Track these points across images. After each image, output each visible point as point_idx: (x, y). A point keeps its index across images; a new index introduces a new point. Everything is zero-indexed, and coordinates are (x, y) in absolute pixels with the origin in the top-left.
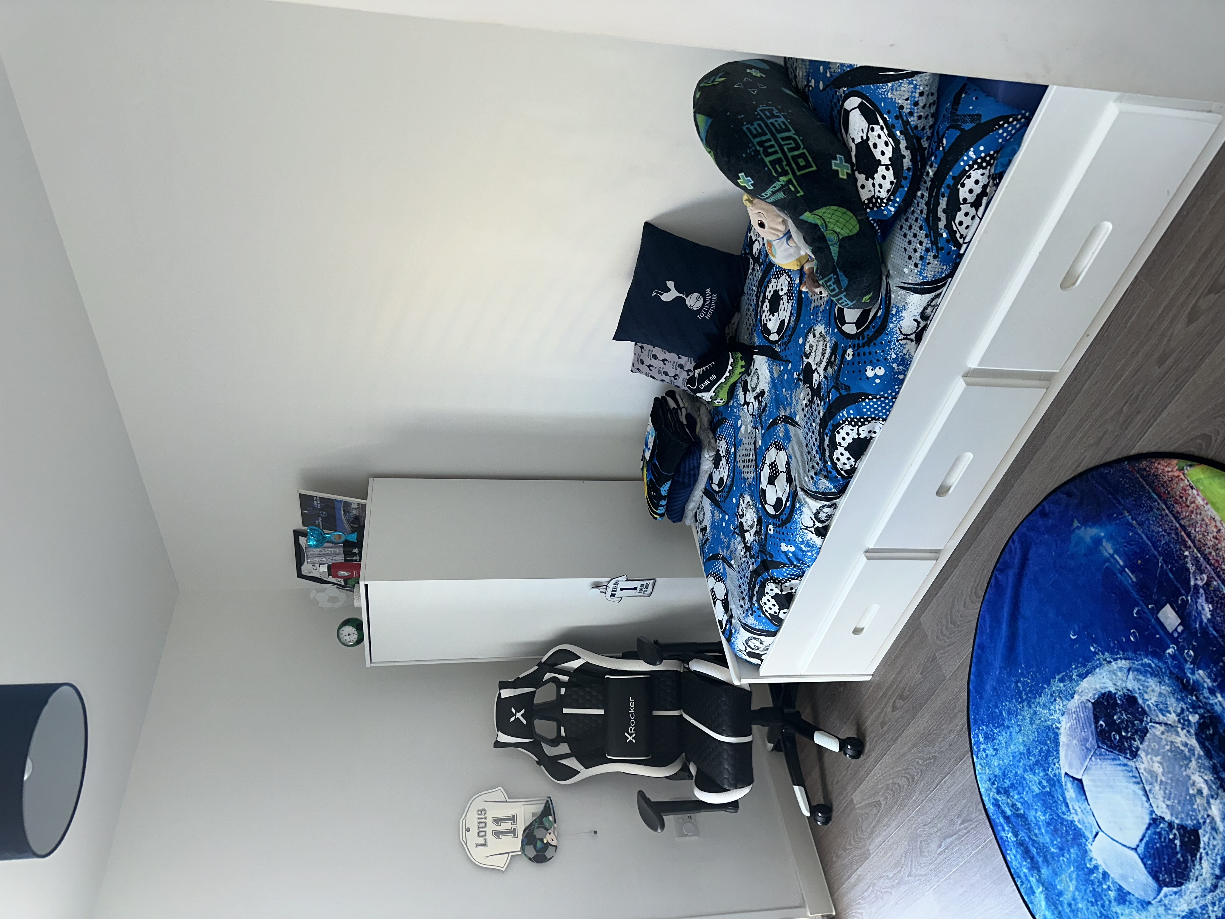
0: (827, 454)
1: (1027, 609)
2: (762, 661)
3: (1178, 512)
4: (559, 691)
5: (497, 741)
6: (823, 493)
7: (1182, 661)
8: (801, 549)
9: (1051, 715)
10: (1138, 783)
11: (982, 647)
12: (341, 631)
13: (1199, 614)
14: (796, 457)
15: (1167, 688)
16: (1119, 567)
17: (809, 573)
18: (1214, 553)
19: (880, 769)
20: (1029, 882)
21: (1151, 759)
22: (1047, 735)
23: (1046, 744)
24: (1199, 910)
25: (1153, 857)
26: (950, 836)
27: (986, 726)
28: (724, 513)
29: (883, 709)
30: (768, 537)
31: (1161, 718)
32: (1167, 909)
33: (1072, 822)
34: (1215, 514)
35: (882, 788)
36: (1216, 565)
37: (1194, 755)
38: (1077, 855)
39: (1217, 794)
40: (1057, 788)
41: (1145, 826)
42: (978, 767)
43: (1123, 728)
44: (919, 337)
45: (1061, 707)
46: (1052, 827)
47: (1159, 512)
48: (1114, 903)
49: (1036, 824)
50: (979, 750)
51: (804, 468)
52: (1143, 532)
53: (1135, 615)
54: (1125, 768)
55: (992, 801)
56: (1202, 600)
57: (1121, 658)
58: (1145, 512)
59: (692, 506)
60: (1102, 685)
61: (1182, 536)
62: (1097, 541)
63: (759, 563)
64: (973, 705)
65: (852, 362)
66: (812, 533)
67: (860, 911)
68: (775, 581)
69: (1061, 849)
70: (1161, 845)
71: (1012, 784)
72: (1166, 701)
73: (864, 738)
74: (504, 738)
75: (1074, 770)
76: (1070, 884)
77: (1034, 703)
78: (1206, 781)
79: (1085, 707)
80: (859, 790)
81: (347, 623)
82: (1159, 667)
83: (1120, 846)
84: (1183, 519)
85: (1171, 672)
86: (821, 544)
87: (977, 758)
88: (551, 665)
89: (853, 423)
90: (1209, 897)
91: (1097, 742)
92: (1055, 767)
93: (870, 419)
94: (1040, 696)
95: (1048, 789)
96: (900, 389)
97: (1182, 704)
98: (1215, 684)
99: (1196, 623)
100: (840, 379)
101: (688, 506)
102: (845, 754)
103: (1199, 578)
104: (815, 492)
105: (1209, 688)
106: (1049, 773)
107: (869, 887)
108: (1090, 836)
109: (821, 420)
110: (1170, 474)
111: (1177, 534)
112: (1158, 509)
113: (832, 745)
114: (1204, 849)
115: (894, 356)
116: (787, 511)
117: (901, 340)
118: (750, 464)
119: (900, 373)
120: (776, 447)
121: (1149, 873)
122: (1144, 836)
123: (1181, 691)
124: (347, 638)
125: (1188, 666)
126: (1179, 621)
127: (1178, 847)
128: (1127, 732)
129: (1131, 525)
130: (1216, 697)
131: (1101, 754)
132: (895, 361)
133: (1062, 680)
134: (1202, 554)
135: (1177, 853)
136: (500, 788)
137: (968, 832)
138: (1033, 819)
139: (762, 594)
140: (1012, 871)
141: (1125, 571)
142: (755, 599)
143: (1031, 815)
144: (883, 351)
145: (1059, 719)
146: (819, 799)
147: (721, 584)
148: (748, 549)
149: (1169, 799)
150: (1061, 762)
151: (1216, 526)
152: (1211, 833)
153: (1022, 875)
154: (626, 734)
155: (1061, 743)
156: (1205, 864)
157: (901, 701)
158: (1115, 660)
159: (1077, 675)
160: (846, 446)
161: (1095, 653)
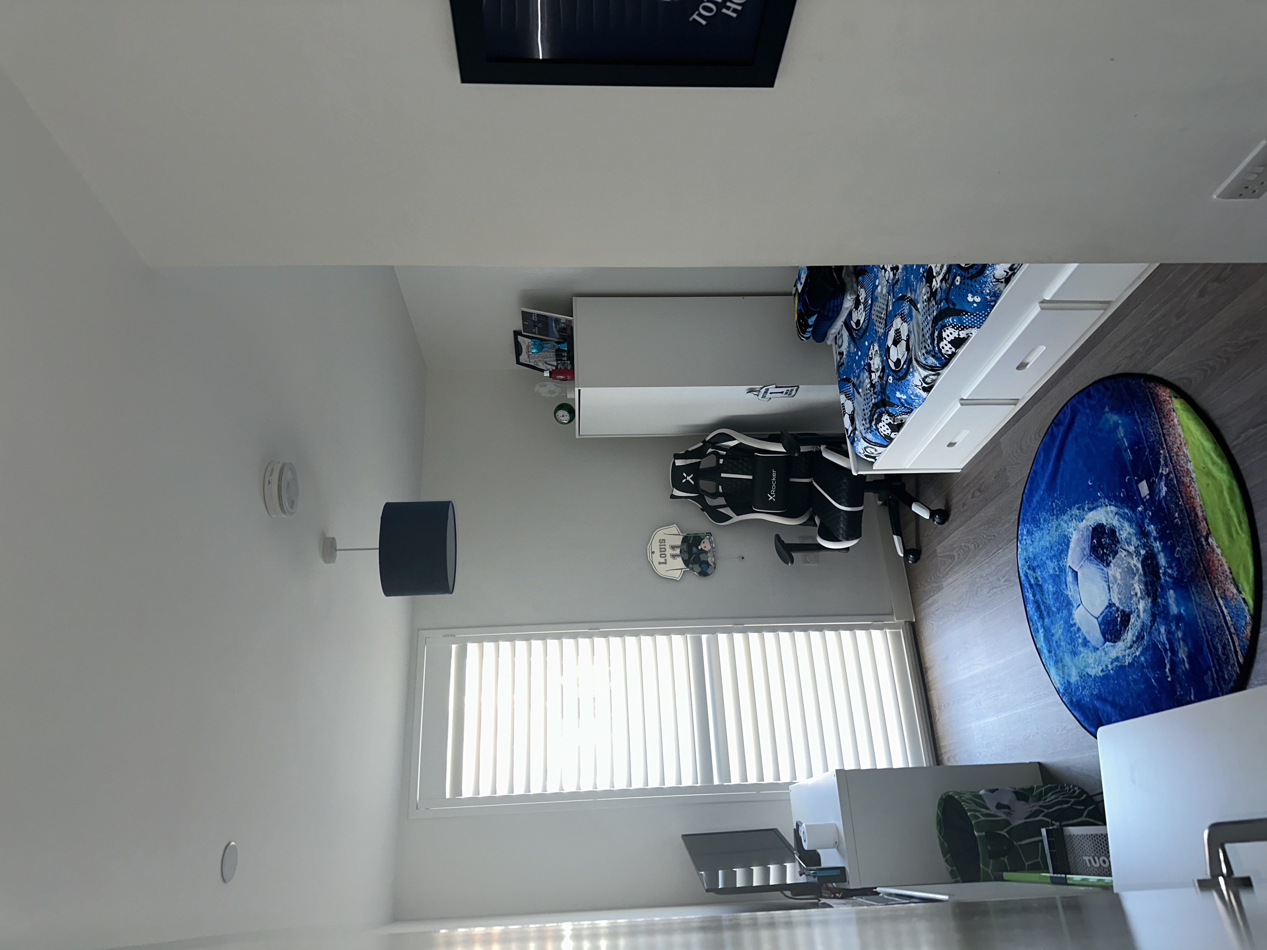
0: (936, 342)
1: (1068, 456)
2: (876, 460)
3: (1163, 424)
4: (718, 461)
5: (672, 494)
6: (930, 366)
7: (1144, 517)
8: (911, 398)
9: (1068, 528)
10: (1106, 582)
11: (1035, 472)
12: (557, 414)
13: (1160, 491)
14: (914, 334)
15: (1134, 531)
16: (1124, 447)
17: (916, 412)
18: (1175, 457)
19: (958, 534)
20: (1037, 625)
21: (1116, 569)
22: (1064, 540)
23: (1062, 545)
24: (1121, 657)
25: (1105, 624)
26: (996, 588)
27: (1029, 525)
28: (859, 349)
29: (965, 495)
30: (888, 384)
31: (1127, 547)
32: (1106, 653)
33: (1067, 595)
34: (1181, 432)
35: (957, 547)
36: (1175, 464)
37: (1138, 573)
38: (1066, 615)
39: (1144, 598)
40: (1063, 574)
41: (1105, 607)
42: (1019, 550)
43: (1106, 548)
44: (1008, 280)
45: (1075, 525)
46: (1056, 596)
47: (1153, 420)
48: (1080, 646)
49: (1047, 592)
50: (1022, 539)
51: (919, 345)
52: (1142, 429)
53: (1126, 481)
54: (1101, 571)
55: (1024, 573)
56: (1163, 483)
57: (1113, 505)
58: (1146, 416)
59: (833, 331)
60: (1100, 519)
61: (1162, 439)
62: (1116, 425)
63: (879, 400)
64: (1023, 509)
65: (959, 287)
66: (920, 389)
67: (931, 622)
68: (890, 415)
69: (1058, 610)
70: (1111, 619)
71: (1038, 566)
72: (1131, 538)
73: (950, 511)
74: (677, 493)
75: (1074, 565)
76: (1059, 630)
77: (1060, 518)
78: (1140, 589)
79: (1088, 529)
80: (941, 545)
81: (561, 407)
82: (1132, 517)
83: (1090, 615)
84: (1165, 429)
85: (1137, 522)
86: (926, 396)
87: (1020, 543)
88: (713, 443)
89: (955, 328)
90: (1128, 651)
91: (1090, 552)
92: (1064, 561)
93: (967, 327)
94: (1064, 515)
95: (1058, 573)
96: (991, 311)
97: (1139, 542)
98: (1158, 536)
99: (1156, 496)
100: (950, 295)
101: (830, 331)
102: (934, 521)
103: (1164, 469)
104: (925, 364)
105: (1154, 537)
106: (1060, 563)
107: (940, 608)
108: (1075, 606)
109: (934, 317)
110: (1165, 397)
111: (1160, 438)
112: (1154, 417)
113: (925, 514)
114: (1131, 625)
115: (988, 291)
116: (903, 371)
117: (994, 282)
118: (881, 321)
119: (992, 301)
120: (901, 318)
121: (1101, 633)
122: (1103, 612)
123: (1140, 535)
124: (561, 418)
125: (1147, 521)
126: (1148, 492)
127: (1119, 622)
128: (1107, 550)
129: (1137, 422)
130: (1156, 543)
131: (1091, 560)
132: (988, 294)
133: (1078, 509)
134: (1170, 455)
135: (1117, 625)
136: (675, 525)
137: (1008, 588)
138: (1046, 589)
139: (879, 421)
140: (1029, 617)
141: (1127, 451)
142: (874, 423)
143: (1046, 586)
144: (981, 287)
145: (1072, 532)
146: (912, 545)
147: (850, 402)
148: (873, 386)
149: (1120, 594)
150: (1068, 559)
151: (1180, 441)
152: (1136, 618)
153: (1034, 620)
154: (768, 495)
155: (1070, 548)
156: (1129, 633)
157: (978, 493)
158: (1110, 505)
159: (1087, 508)
160: (949, 340)
161: (1100, 498)
